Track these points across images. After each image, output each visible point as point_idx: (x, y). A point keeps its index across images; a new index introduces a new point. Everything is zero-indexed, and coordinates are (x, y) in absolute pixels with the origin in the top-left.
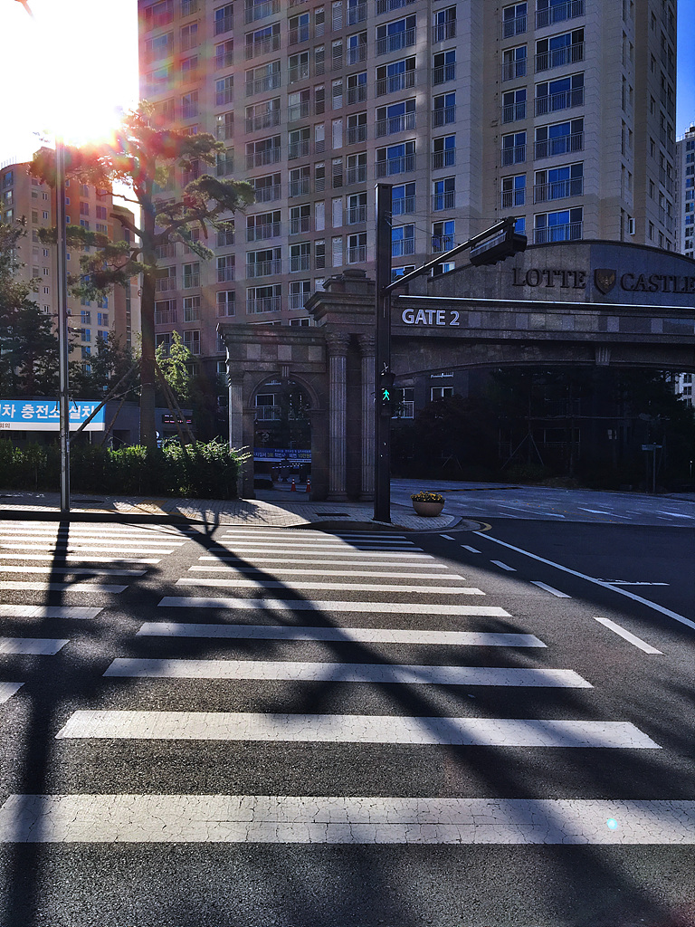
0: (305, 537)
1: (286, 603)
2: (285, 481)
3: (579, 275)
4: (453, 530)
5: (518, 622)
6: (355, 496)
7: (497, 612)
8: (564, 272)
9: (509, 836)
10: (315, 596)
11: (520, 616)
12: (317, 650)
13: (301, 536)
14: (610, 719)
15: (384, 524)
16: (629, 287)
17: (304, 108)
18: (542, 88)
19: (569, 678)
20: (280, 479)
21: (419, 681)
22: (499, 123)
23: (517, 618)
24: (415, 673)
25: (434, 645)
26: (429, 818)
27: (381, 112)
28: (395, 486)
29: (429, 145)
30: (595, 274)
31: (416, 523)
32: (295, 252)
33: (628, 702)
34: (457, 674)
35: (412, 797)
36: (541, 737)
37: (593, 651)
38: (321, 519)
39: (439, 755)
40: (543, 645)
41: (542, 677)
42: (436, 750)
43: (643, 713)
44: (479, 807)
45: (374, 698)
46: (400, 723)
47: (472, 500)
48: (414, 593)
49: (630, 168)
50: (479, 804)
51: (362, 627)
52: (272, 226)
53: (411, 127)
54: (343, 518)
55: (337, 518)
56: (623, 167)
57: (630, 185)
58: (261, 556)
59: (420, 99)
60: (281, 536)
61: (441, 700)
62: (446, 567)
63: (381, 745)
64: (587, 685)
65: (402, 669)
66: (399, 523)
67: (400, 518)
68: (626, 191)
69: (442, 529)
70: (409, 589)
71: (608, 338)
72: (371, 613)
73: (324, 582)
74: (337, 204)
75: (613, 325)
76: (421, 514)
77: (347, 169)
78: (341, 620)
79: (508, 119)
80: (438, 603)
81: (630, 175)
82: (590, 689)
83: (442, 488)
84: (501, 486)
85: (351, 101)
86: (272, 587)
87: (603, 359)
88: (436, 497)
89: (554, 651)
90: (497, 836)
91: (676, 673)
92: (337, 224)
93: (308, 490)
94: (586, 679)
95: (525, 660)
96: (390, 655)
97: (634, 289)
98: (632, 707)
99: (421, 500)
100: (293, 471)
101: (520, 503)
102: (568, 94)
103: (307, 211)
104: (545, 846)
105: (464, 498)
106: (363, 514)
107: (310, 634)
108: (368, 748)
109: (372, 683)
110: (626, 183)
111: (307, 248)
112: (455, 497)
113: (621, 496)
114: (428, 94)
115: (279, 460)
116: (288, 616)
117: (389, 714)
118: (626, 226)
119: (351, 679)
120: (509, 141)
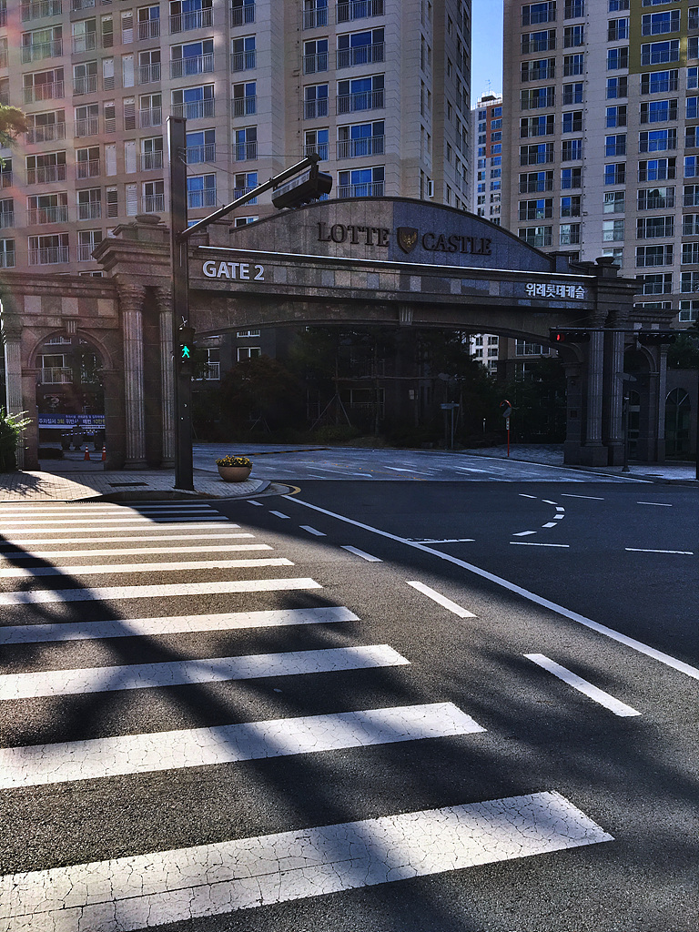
0: (93, 511)
1: (59, 594)
2: (78, 449)
3: (383, 232)
4: (260, 495)
5: (329, 594)
6: (155, 463)
7: (307, 584)
8: (368, 229)
9: (322, 884)
10: (97, 582)
11: (331, 587)
12: (93, 651)
13: (88, 511)
14: (430, 701)
15: (187, 492)
16: (430, 247)
17: (90, 41)
18: (343, 40)
19: (385, 655)
20: (72, 448)
21: (217, 678)
22: (301, 72)
23: (328, 589)
24: (213, 669)
25: (236, 630)
26: (222, 873)
27: (176, 51)
28: (198, 450)
29: (228, 89)
30: (398, 233)
31: (220, 489)
32: (83, 197)
33: (447, 677)
34: (262, 664)
35: (202, 844)
36: (356, 734)
37: (408, 620)
38: (114, 490)
39: (237, 776)
40: (355, 618)
41: (356, 657)
42: (234, 770)
43: (463, 689)
44: (284, 845)
45: (160, 708)
46: (191, 738)
47: (280, 462)
48: (216, 569)
49: (429, 129)
50: (284, 842)
51: (152, 616)
52: (56, 168)
53: (209, 70)
54: (139, 488)
55: (133, 489)
56: (422, 128)
57: (429, 147)
58: (36, 537)
59: (217, 40)
60: (65, 511)
61: (241, 700)
62: (252, 536)
63: (165, 772)
64: (403, 661)
65: (197, 665)
66: (203, 491)
67: (203, 485)
68: (425, 153)
69: (249, 495)
70: (210, 565)
71: (411, 298)
72: (164, 598)
73: (111, 563)
74: (129, 147)
75: (415, 284)
76: (227, 480)
77: (139, 109)
78: (124, 609)
79: (310, 69)
80: (241, 579)
81: (429, 137)
82: (406, 666)
83: (251, 451)
84: (309, 448)
85: (143, 36)
86: (45, 574)
87: (407, 318)
88: (243, 461)
89: (368, 624)
90: (309, 886)
91: (491, 638)
92: (131, 169)
93: (104, 459)
94: (403, 654)
95: (337, 637)
96: (183, 648)
97: (435, 249)
98: (451, 684)
99: (226, 464)
100: (87, 438)
101: (328, 464)
102: (370, 49)
103: (95, 153)
104: (367, 889)
105: (271, 461)
106: (163, 483)
107: (86, 631)
108: (147, 779)
109: (158, 688)
110: (426, 145)
111: (97, 194)
112: (263, 461)
113: (423, 454)
114: (226, 35)
115: (71, 427)
116: (59, 610)
117: (178, 728)
118: (426, 188)
119: (132, 685)
120: (311, 92)
